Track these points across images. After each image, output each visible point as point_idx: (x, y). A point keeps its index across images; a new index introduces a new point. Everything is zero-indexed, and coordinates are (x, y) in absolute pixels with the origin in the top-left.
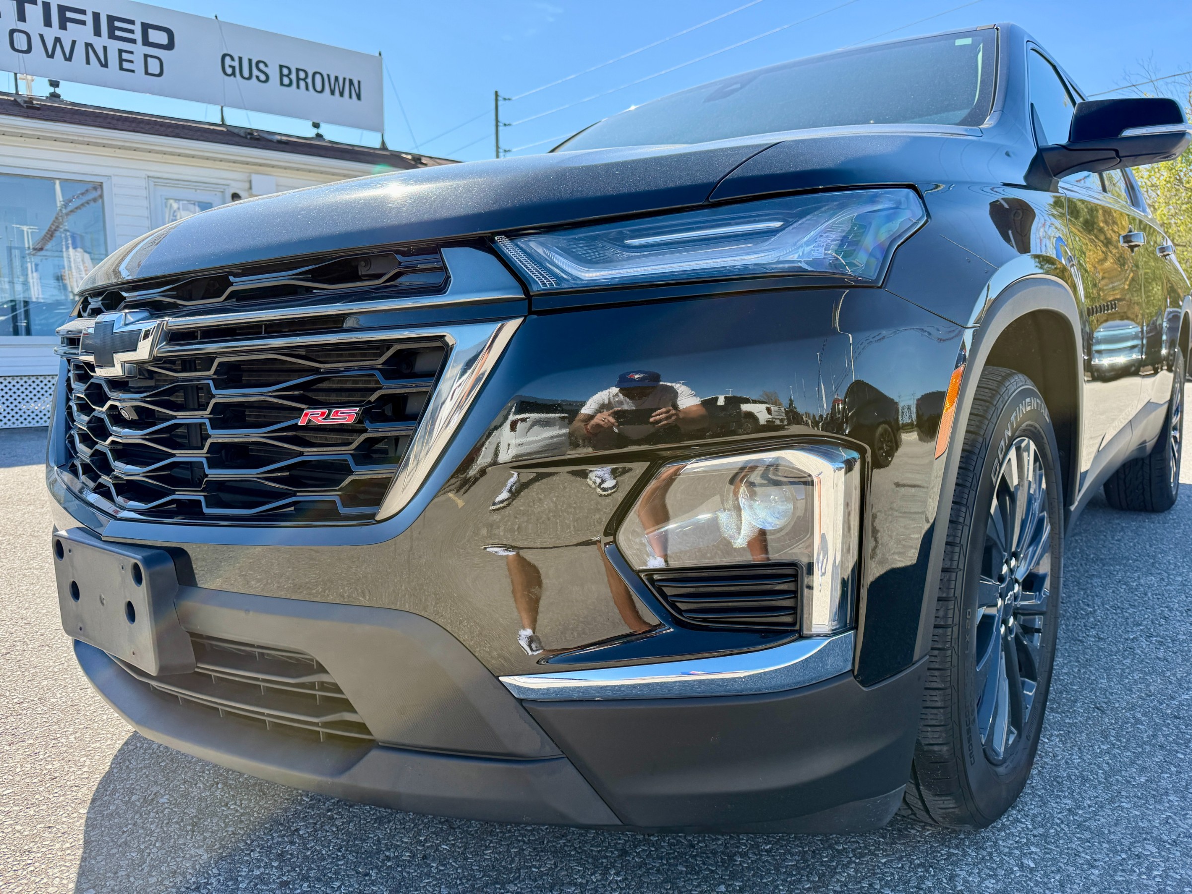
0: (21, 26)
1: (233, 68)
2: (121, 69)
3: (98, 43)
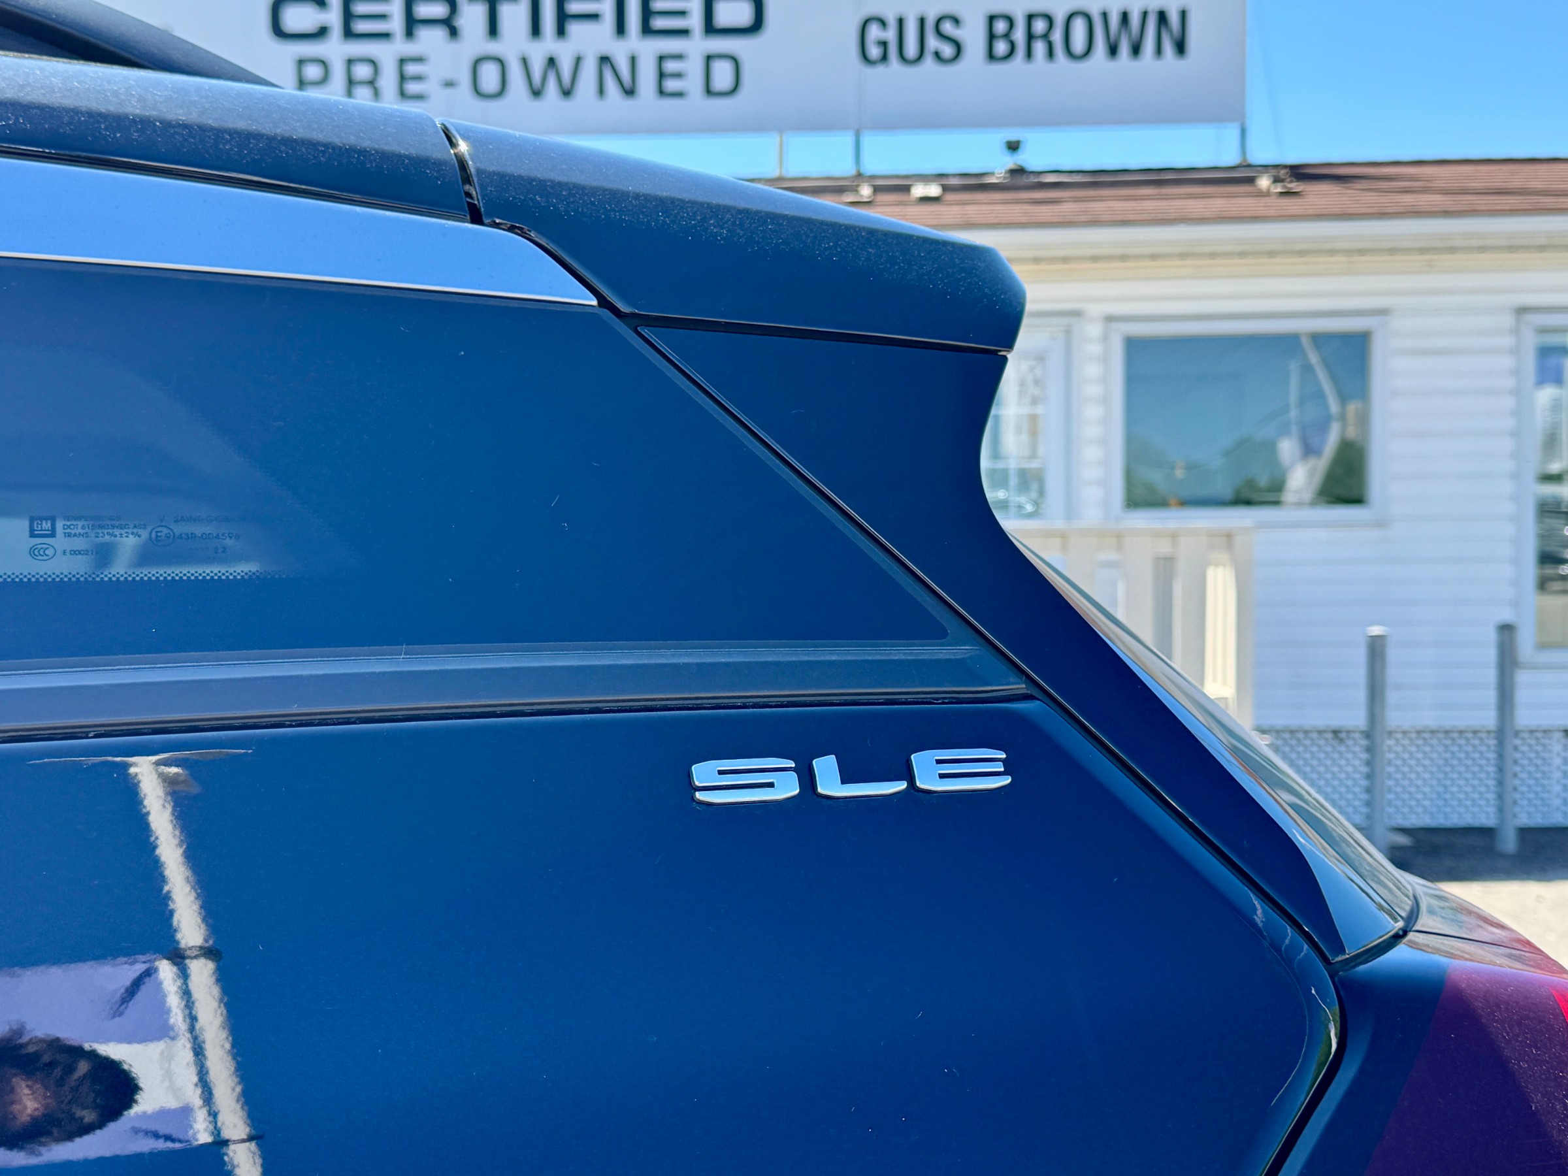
0: (493, 48)
1: (884, 44)
2: (662, 92)
3: (620, 51)
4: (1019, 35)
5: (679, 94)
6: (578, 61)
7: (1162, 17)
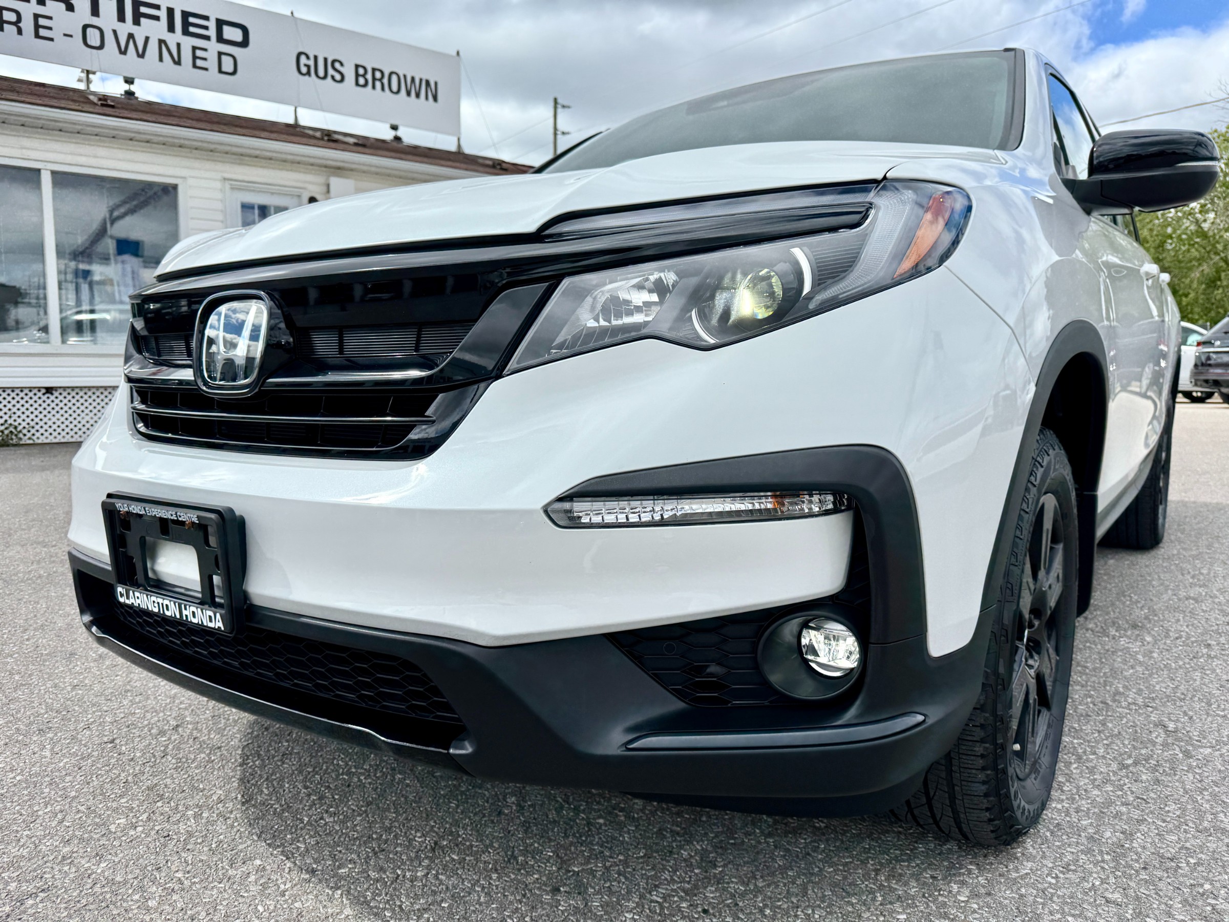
0: (95, 21)
1: (308, 67)
2: (195, 66)
3: (172, 39)
4: (369, 76)
5: (206, 69)
6: (147, 39)
7: (428, 83)
